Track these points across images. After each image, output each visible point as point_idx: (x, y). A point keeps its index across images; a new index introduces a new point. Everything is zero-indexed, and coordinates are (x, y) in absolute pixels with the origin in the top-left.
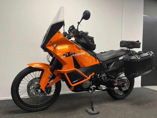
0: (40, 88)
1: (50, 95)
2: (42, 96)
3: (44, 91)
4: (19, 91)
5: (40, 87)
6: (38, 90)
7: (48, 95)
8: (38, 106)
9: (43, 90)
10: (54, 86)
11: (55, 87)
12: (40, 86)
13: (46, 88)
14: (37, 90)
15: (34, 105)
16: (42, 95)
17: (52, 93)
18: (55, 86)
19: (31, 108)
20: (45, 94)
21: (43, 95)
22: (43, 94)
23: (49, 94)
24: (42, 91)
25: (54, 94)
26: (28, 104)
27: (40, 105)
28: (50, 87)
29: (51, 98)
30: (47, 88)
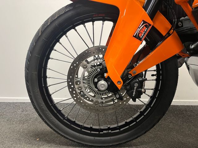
0: (106, 75)
1: (138, 102)
2: (112, 103)
3: (119, 86)
4: (49, 82)
5: (106, 72)
6: (99, 81)
7: (131, 102)
8: (102, 130)
9: (116, 83)
10: (153, 75)
11: (156, 80)
12: (105, 70)
13: (125, 77)
14: (96, 80)
15: (91, 128)
16: (113, 100)
17: (145, 99)
18: (155, 77)
19: (81, 135)
20: (121, 98)
21: (116, 101)
22: (117, 98)
23: (134, 101)
24: (112, 88)
25: (151, 102)
26: (74, 123)
27: (109, 129)
28: (140, 75)
29: (142, 113)
30: (130, 77)
